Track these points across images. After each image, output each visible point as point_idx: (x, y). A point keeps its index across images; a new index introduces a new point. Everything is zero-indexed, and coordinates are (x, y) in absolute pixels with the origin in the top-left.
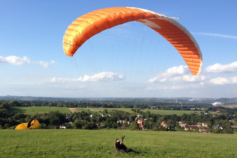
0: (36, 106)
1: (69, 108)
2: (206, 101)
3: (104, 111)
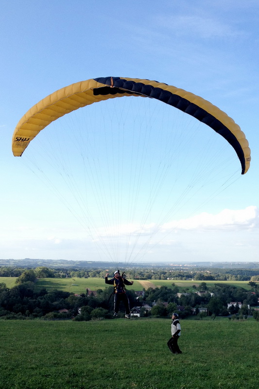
0: (80, 276)
1: (138, 281)
3: (200, 286)
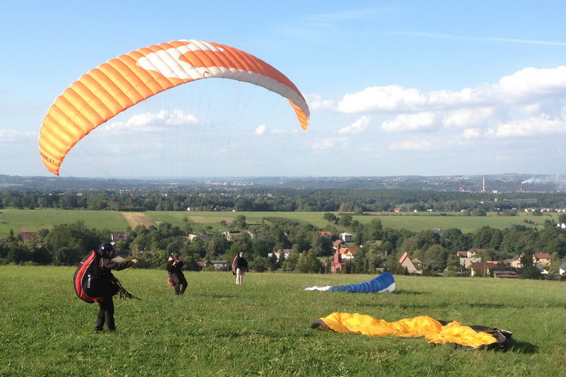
0: (20, 206)
1: (124, 213)
3: (235, 222)
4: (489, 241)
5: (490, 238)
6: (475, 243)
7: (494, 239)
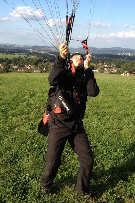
2: (24, 47)
4: (16, 61)
5: (16, 60)
6: (12, 62)
7: (17, 61)
